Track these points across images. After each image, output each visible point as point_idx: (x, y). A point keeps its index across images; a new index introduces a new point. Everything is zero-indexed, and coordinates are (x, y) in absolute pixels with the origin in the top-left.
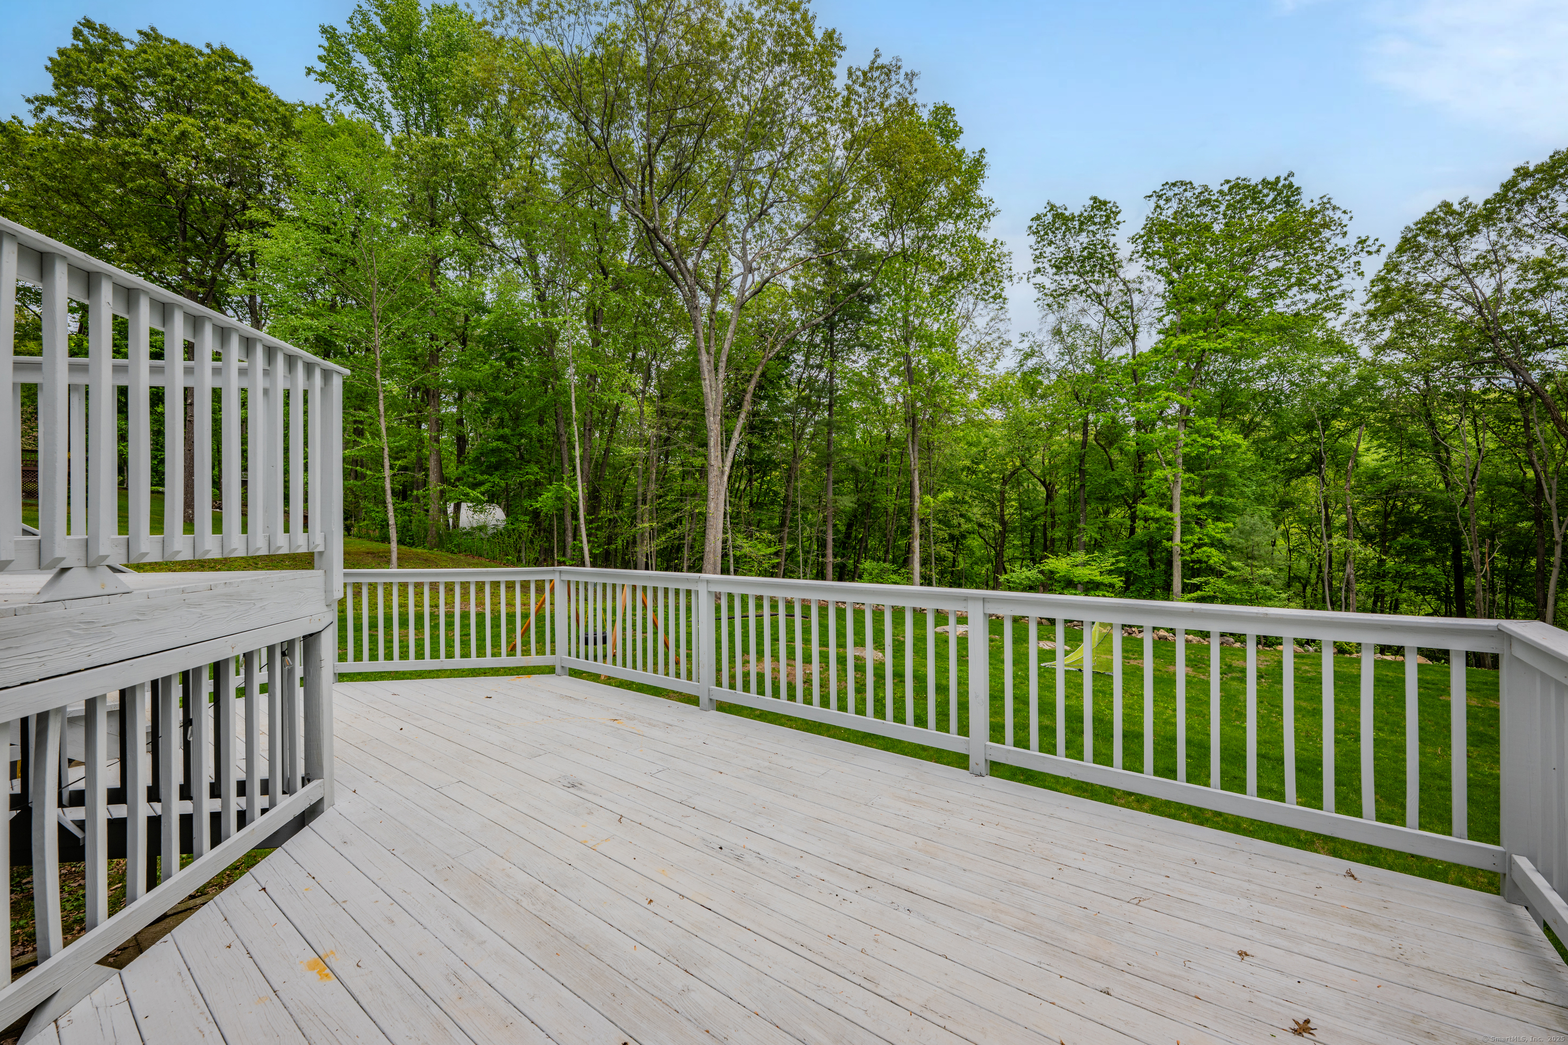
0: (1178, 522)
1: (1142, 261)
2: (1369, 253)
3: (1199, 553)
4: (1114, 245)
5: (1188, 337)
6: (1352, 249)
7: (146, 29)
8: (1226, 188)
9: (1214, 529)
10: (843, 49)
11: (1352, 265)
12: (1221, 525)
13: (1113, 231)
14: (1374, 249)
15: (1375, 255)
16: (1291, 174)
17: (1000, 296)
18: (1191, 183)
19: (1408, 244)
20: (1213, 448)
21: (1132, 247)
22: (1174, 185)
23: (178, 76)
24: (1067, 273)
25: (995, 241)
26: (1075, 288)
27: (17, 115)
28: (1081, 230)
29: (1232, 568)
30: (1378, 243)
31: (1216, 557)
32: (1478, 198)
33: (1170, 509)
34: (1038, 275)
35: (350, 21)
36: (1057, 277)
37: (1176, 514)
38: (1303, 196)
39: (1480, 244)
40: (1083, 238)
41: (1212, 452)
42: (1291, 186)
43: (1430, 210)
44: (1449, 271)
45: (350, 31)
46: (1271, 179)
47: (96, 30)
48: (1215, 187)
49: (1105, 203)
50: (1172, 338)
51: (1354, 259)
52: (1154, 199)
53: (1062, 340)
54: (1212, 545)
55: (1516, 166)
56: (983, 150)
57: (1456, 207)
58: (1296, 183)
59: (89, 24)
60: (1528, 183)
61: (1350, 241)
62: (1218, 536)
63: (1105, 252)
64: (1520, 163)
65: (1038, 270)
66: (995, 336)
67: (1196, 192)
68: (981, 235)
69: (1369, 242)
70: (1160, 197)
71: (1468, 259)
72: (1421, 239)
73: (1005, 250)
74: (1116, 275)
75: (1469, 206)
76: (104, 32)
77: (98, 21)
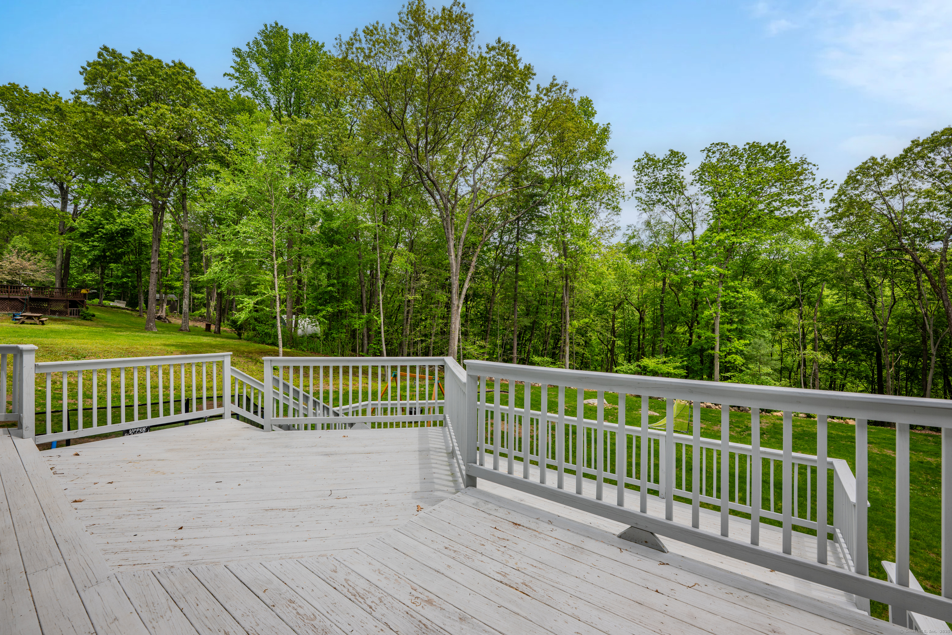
0: (718, 339)
1: (698, 185)
2: (828, 188)
3: (729, 358)
4: (683, 177)
5: (725, 235)
6: (818, 187)
7: (136, 51)
8: (747, 147)
9: (738, 344)
10: (535, 74)
11: (818, 195)
12: (742, 341)
13: (681, 168)
14: (831, 186)
15: (831, 190)
16: (784, 142)
17: (617, 207)
18: (727, 144)
19: (852, 180)
20: (738, 299)
21: (693, 177)
22: (717, 144)
23: (157, 80)
24: (655, 192)
25: (615, 176)
26: (659, 201)
27: (46, 88)
28: (663, 168)
29: (749, 369)
30: (833, 183)
31: (739, 360)
32: (891, 156)
33: (713, 331)
34: (638, 192)
35: (248, 44)
36: (649, 194)
37: (717, 335)
38: (791, 154)
39: (893, 180)
40: (665, 172)
41: (738, 301)
42: (784, 148)
43: (864, 161)
44: (875, 195)
45: (248, 50)
46: (773, 143)
47: (109, 52)
48: (741, 146)
49: (678, 153)
50: (715, 234)
51: (819, 191)
52: (706, 152)
53: (651, 229)
54: (736, 353)
55: (912, 139)
56: (609, 124)
57: (879, 160)
58: (787, 146)
59: (105, 48)
60: (919, 149)
61: (818, 182)
62: (741, 348)
63: (678, 181)
64: (915, 138)
65: (638, 190)
66: (611, 223)
67: (730, 149)
68: (606, 171)
69: (828, 182)
70: (709, 151)
71: (886, 189)
72: (859, 177)
73: (621, 181)
74: (683, 194)
75: (886, 160)
76: (113, 53)
77: (111, 47)
